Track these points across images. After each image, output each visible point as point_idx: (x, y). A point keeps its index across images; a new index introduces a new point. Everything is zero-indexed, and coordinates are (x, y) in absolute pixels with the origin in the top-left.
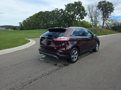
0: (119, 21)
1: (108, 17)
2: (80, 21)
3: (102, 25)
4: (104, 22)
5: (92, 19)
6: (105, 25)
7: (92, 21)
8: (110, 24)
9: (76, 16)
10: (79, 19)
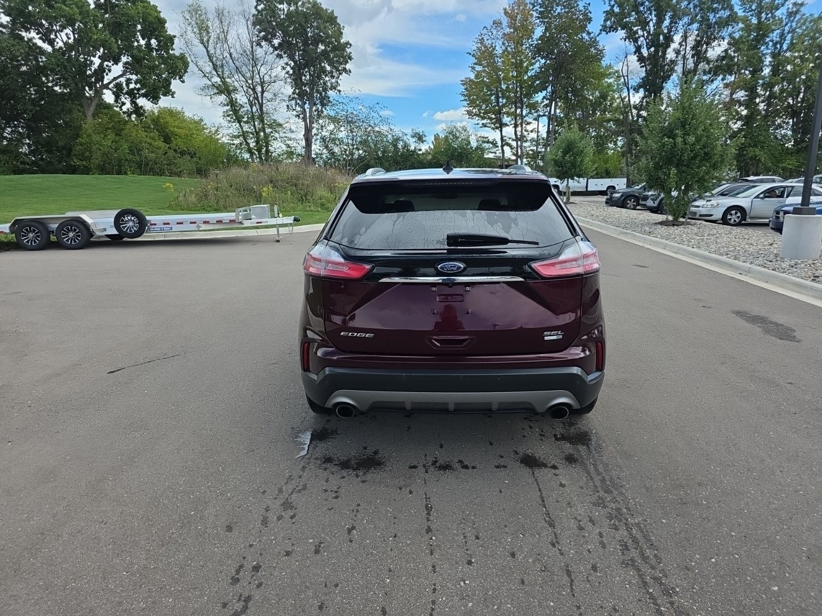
0: (384, 128)
1: (325, 101)
2: (138, 110)
3: (300, 150)
4: (308, 131)
5: (232, 103)
6: (316, 147)
7: (239, 120)
8: (341, 142)
9: (101, 72)
10: (132, 94)
